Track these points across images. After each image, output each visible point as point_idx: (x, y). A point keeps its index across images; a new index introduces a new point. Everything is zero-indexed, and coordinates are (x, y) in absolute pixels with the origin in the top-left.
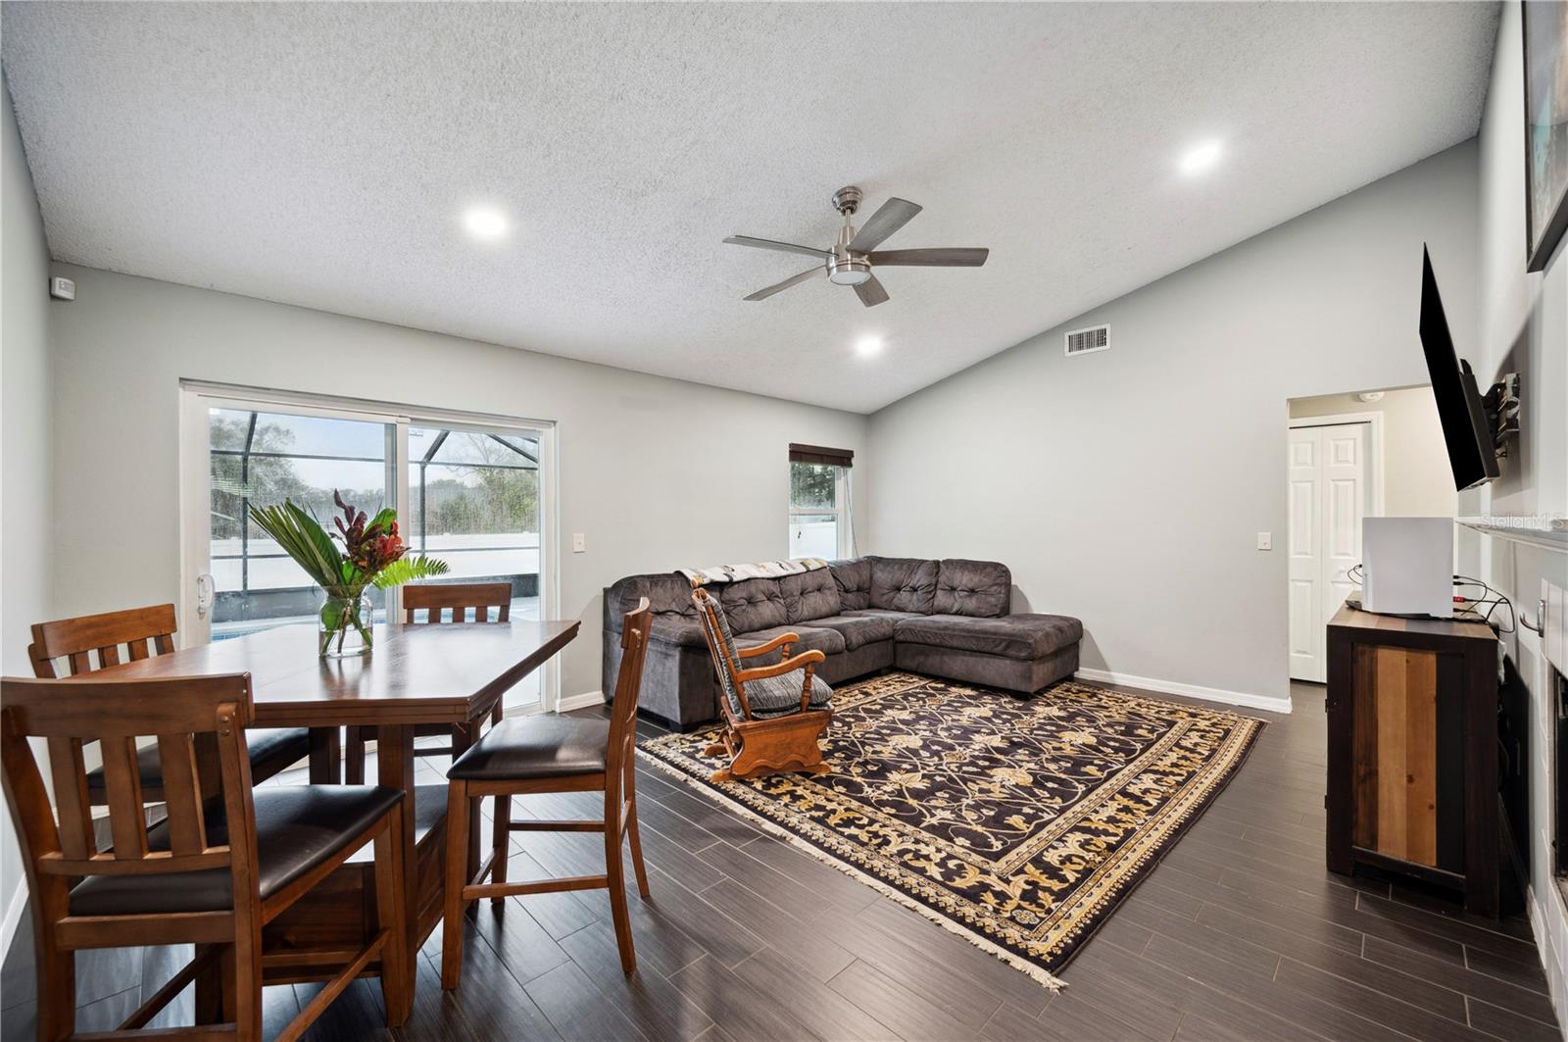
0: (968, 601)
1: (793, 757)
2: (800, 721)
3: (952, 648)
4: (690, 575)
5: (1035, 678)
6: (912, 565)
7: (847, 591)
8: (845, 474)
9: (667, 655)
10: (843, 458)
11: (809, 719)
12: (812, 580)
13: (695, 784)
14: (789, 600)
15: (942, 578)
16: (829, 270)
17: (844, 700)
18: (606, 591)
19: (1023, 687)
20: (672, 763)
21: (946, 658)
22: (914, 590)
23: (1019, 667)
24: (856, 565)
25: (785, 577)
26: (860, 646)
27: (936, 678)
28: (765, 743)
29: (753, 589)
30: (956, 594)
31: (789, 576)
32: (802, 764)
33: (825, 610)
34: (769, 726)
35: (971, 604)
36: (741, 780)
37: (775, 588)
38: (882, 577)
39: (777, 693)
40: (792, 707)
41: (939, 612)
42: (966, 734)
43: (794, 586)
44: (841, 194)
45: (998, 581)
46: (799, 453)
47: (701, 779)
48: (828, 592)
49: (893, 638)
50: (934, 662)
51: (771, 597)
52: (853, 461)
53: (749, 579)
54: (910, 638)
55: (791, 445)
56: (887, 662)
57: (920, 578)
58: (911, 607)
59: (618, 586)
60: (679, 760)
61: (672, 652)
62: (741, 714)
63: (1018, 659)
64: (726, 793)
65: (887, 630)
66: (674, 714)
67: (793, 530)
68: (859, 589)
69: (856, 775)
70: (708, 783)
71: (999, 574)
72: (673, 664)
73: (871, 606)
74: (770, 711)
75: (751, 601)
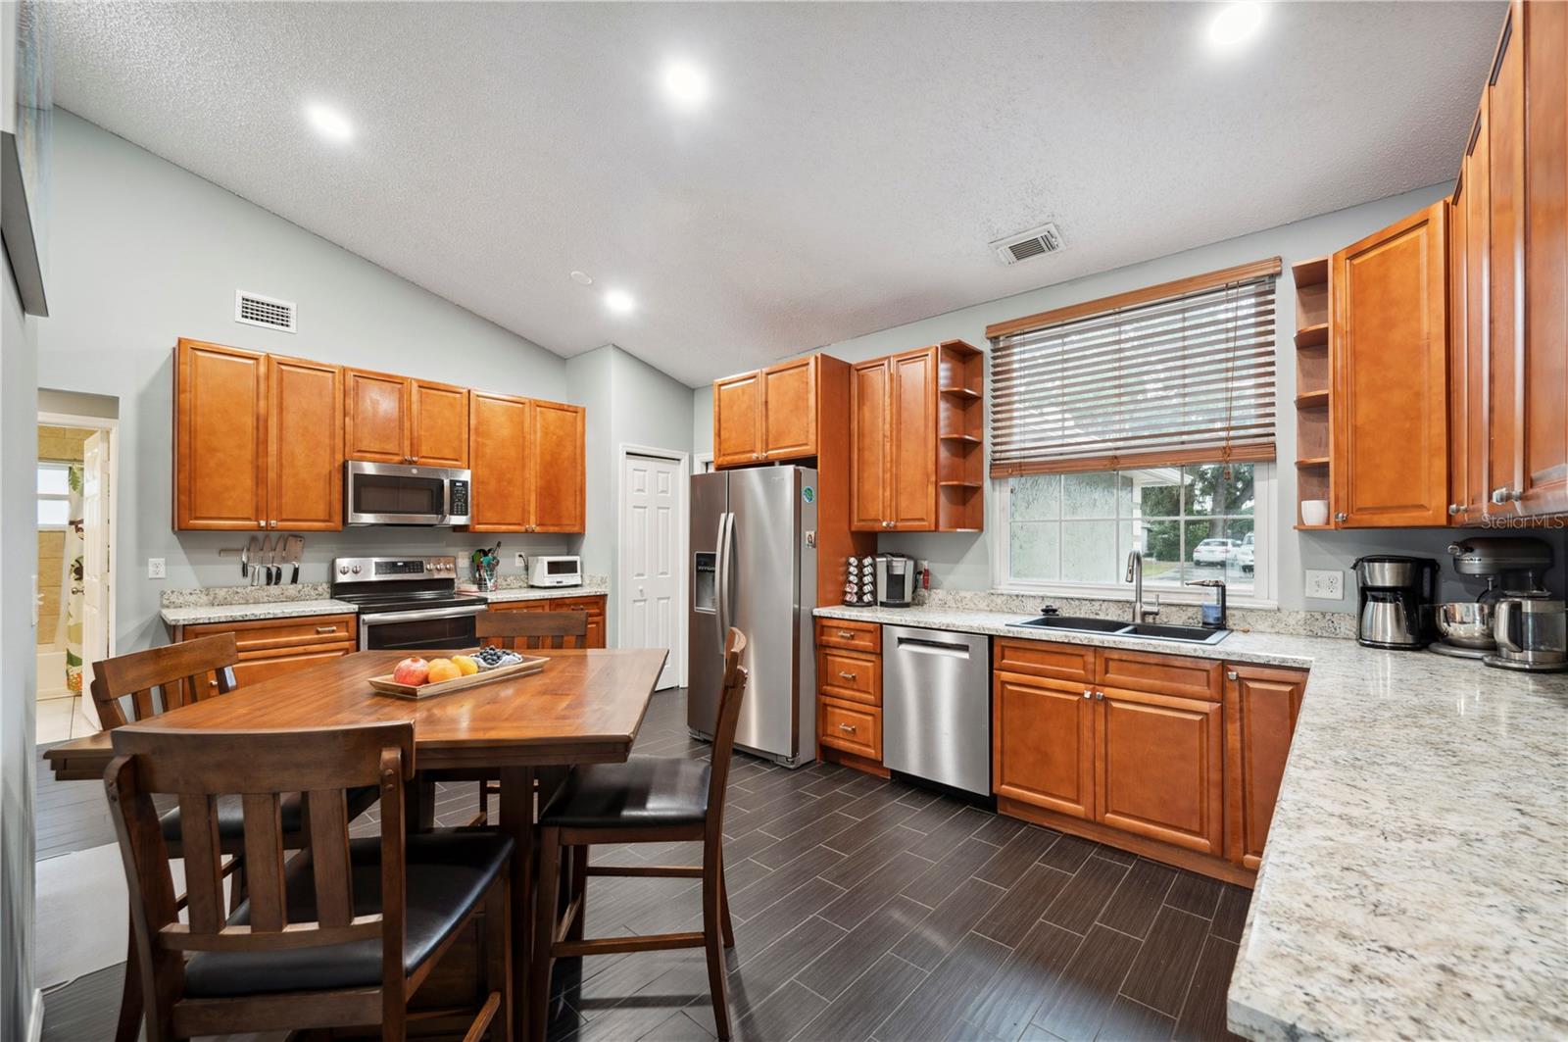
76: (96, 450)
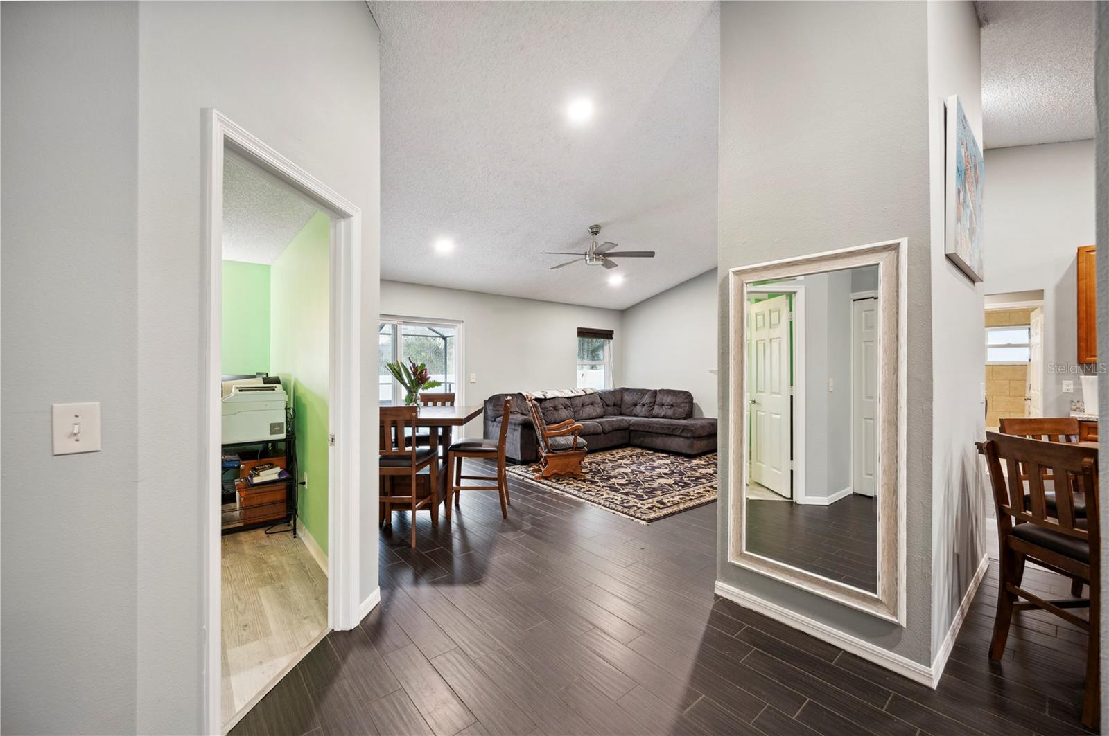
0: (668, 410)
1: (569, 470)
2: (572, 455)
3: (657, 433)
4: (525, 394)
5: (695, 447)
6: (643, 392)
7: (608, 406)
8: (609, 343)
9: (515, 430)
10: (608, 335)
11: (576, 454)
12: (589, 399)
13: (527, 480)
14: (575, 409)
15: (658, 399)
16: (586, 260)
17: (600, 456)
18: (485, 401)
19: (689, 452)
20: (517, 474)
21: (654, 439)
22: (643, 405)
23: (687, 442)
24: (614, 392)
25: (574, 397)
26: (610, 432)
27: (650, 449)
28: (556, 464)
29: (557, 403)
30: (664, 407)
31: (575, 396)
32: (572, 473)
33: (594, 414)
34: (559, 456)
35: (670, 412)
36: (546, 478)
37: (568, 403)
38: (628, 398)
39: (562, 443)
40: (569, 448)
41: (656, 417)
42: (654, 468)
43: (577, 401)
44: (592, 228)
45: (685, 401)
46: (583, 333)
47: (530, 479)
48: (597, 406)
49: (628, 429)
50: (648, 441)
51: (566, 407)
52: (613, 336)
53: (555, 398)
54: (637, 428)
55: (578, 328)
56: (625, 441)
57: (646, 399)
58: (641, 414)
59: (491, 399)
60: (520, 473)
61: (516, 428)
62: (546, 450)
63: (686, 438)
64: (540, 482)
65: (625, 425)
66: (518, 457)
67: (579, 373)
68: (614, 405)
69: (597, 479)
70: (533, 480)
71: (688, 396)
72: (518, 434)
73: (621, 414)
74: (559, 450)
75: (556, 409)
76: (1037, 318)
